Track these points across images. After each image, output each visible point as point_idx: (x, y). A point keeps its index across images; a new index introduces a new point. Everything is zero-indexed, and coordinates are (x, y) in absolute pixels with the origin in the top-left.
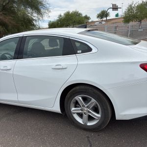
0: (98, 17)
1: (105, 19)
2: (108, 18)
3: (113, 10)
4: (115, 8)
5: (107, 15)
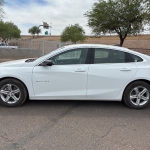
0: (30, 32)
1: (36, 35)
2: (39, 34)
3: (44, 28)
4: (46, 26)
5: (38, 31)
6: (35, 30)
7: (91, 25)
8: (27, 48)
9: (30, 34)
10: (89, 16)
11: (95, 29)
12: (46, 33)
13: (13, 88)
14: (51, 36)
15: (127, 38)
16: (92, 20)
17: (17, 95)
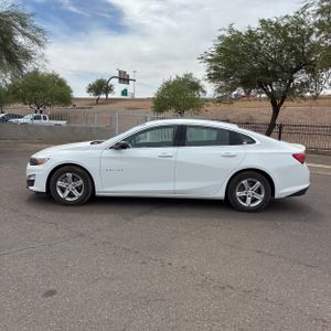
0: (90, 90)
1: (103, 96)
2: (110, 96)
3: (120, 82)
4: (124, 78)
5: (108, 89)
6: (101, 87)
7: (212, 78)
8: (83, 125)
9: (91, 96)
10: (209, 60)
11: (221, 87)
12: (124, 93)
13: (74, 179)
14: (133, 100)
15: (285, 103)
16: (215, 68)
17: (79, 189)
